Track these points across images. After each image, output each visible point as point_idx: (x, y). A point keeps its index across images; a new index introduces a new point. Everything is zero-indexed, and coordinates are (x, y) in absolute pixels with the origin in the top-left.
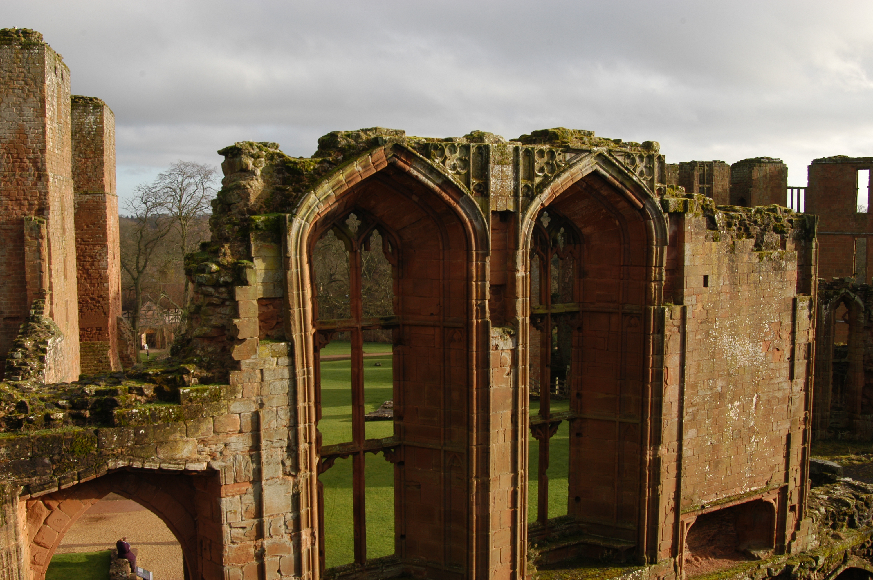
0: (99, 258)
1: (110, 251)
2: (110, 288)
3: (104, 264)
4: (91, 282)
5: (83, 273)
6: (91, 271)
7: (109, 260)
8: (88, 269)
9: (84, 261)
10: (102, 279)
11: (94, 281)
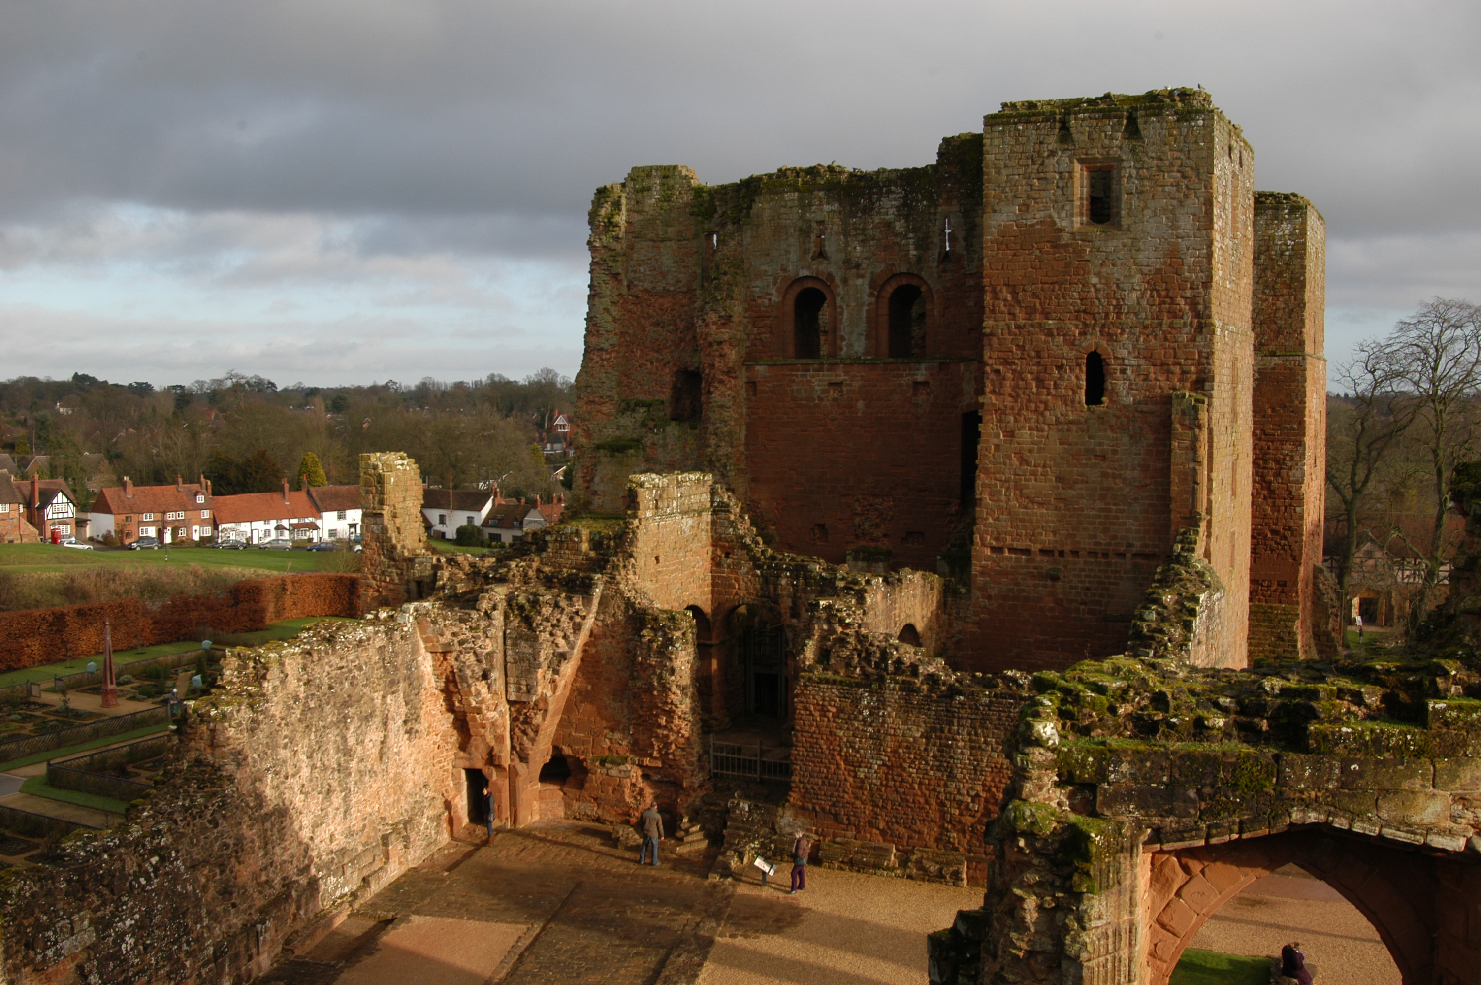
0: (1289, 464)
1: (1308, 453)
2: (1305, 515)
3: (1298, 474)
4: (1274, 503)
5: (1262, 488)
6: (1275, 485)
7: (1305, 468)
8: (1270, 482)
9: (1264, 468)
10: (1292, 499)
11: (1279, 502)
